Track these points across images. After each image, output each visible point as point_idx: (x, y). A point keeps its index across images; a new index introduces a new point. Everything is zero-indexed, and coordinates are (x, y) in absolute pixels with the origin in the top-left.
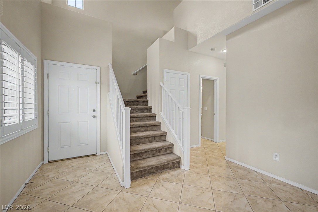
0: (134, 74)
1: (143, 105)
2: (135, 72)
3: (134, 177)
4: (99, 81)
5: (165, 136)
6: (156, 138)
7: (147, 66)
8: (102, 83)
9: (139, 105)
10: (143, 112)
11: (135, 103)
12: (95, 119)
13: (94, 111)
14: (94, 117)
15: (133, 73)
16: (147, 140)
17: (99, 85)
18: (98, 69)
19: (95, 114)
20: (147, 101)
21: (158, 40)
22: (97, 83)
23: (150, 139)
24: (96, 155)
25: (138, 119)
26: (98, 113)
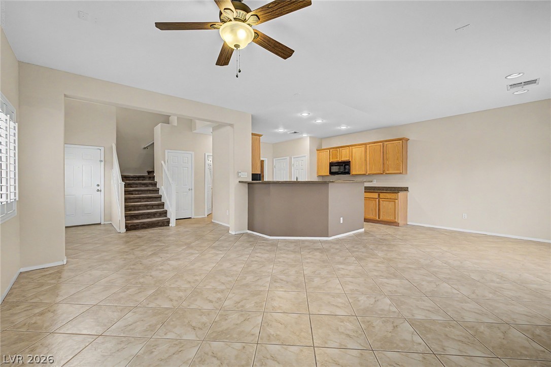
0: (145, 148)
1: (149, 180)
2: (146, 146)
3: (129, 228)
4: (103, 159)
5: (164, 205)
6: (154, 207)
7: (153, 143)
8: (106, 162)
9: (145, 180)
10: (147, 186)
11: (140, 179)
12: (99, 192)
13: (98, 185)
14: (98, 190)
15: (143, 147)
16: (145, 207)
17: (103, 163)
18: (102, 149)
19: (99, 188)
20: (154, 177)
21: (160, 124)
22: (101, 161)
23: (149, 207)
24: (100, 224)
25: (140, 192)
26: (102, 187)
